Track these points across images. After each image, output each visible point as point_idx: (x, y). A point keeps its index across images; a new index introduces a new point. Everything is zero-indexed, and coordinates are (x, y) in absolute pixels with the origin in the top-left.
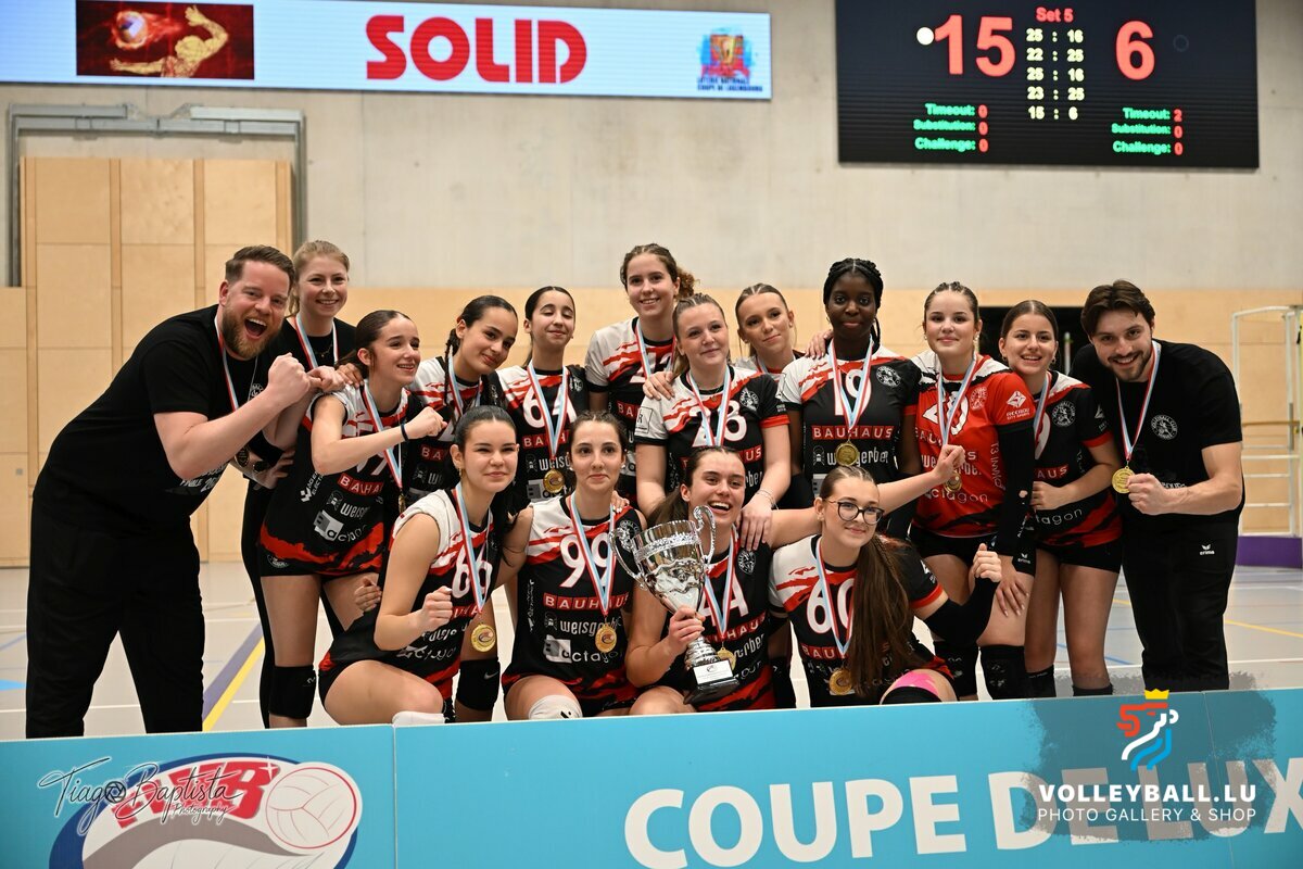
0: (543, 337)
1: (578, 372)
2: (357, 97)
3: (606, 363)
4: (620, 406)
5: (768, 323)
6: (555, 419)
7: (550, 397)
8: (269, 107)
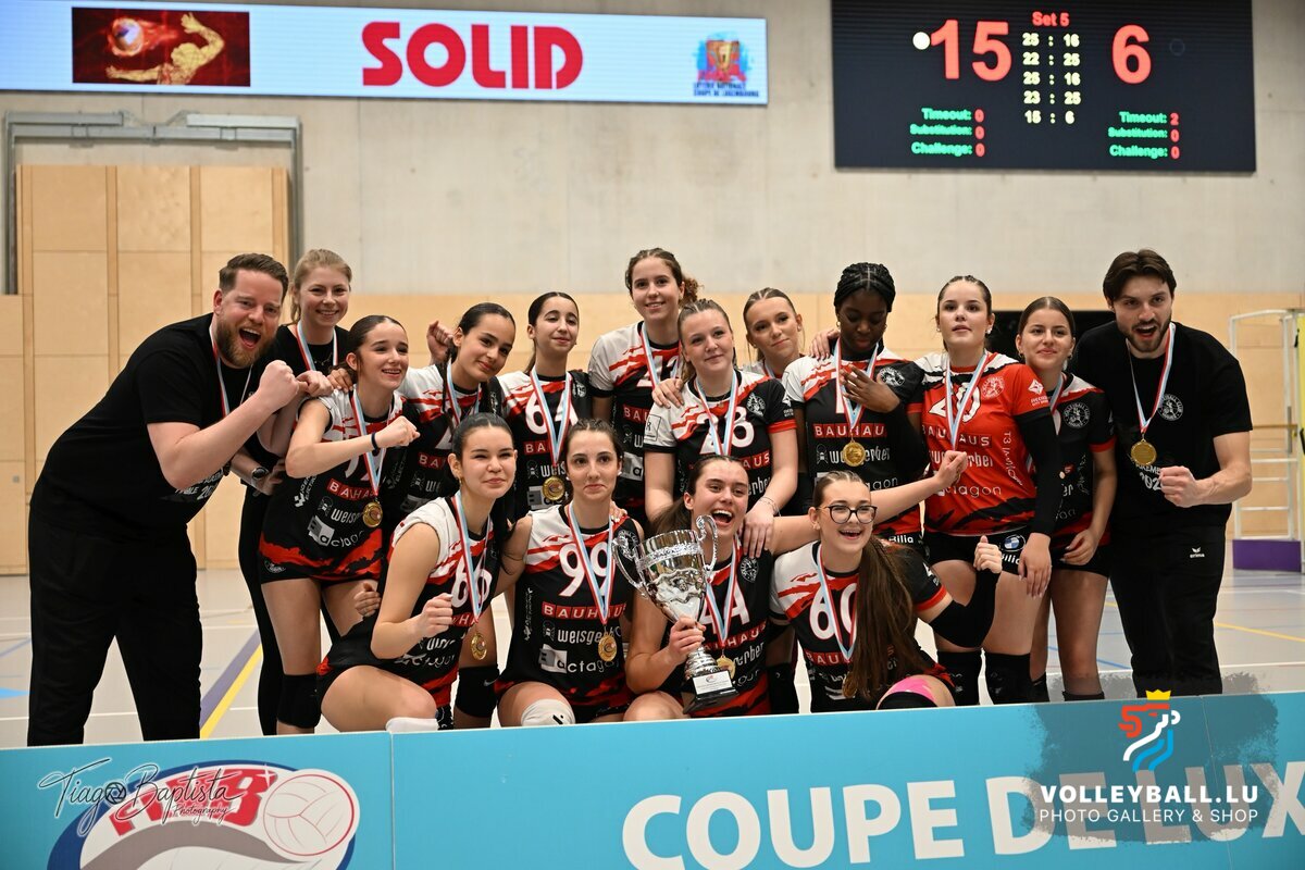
0: (547, 344)
1: (580, 377)
2: (353, 103)
3: (612, 368)
4: (627, 411)
5: (776, 328)
6: (557, 425)
7: (553, 404)
8: (265, 114)
